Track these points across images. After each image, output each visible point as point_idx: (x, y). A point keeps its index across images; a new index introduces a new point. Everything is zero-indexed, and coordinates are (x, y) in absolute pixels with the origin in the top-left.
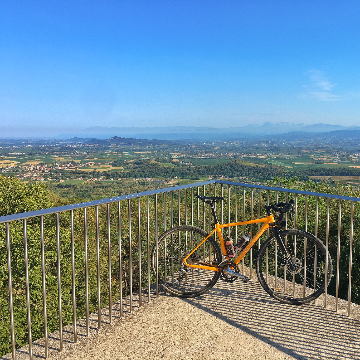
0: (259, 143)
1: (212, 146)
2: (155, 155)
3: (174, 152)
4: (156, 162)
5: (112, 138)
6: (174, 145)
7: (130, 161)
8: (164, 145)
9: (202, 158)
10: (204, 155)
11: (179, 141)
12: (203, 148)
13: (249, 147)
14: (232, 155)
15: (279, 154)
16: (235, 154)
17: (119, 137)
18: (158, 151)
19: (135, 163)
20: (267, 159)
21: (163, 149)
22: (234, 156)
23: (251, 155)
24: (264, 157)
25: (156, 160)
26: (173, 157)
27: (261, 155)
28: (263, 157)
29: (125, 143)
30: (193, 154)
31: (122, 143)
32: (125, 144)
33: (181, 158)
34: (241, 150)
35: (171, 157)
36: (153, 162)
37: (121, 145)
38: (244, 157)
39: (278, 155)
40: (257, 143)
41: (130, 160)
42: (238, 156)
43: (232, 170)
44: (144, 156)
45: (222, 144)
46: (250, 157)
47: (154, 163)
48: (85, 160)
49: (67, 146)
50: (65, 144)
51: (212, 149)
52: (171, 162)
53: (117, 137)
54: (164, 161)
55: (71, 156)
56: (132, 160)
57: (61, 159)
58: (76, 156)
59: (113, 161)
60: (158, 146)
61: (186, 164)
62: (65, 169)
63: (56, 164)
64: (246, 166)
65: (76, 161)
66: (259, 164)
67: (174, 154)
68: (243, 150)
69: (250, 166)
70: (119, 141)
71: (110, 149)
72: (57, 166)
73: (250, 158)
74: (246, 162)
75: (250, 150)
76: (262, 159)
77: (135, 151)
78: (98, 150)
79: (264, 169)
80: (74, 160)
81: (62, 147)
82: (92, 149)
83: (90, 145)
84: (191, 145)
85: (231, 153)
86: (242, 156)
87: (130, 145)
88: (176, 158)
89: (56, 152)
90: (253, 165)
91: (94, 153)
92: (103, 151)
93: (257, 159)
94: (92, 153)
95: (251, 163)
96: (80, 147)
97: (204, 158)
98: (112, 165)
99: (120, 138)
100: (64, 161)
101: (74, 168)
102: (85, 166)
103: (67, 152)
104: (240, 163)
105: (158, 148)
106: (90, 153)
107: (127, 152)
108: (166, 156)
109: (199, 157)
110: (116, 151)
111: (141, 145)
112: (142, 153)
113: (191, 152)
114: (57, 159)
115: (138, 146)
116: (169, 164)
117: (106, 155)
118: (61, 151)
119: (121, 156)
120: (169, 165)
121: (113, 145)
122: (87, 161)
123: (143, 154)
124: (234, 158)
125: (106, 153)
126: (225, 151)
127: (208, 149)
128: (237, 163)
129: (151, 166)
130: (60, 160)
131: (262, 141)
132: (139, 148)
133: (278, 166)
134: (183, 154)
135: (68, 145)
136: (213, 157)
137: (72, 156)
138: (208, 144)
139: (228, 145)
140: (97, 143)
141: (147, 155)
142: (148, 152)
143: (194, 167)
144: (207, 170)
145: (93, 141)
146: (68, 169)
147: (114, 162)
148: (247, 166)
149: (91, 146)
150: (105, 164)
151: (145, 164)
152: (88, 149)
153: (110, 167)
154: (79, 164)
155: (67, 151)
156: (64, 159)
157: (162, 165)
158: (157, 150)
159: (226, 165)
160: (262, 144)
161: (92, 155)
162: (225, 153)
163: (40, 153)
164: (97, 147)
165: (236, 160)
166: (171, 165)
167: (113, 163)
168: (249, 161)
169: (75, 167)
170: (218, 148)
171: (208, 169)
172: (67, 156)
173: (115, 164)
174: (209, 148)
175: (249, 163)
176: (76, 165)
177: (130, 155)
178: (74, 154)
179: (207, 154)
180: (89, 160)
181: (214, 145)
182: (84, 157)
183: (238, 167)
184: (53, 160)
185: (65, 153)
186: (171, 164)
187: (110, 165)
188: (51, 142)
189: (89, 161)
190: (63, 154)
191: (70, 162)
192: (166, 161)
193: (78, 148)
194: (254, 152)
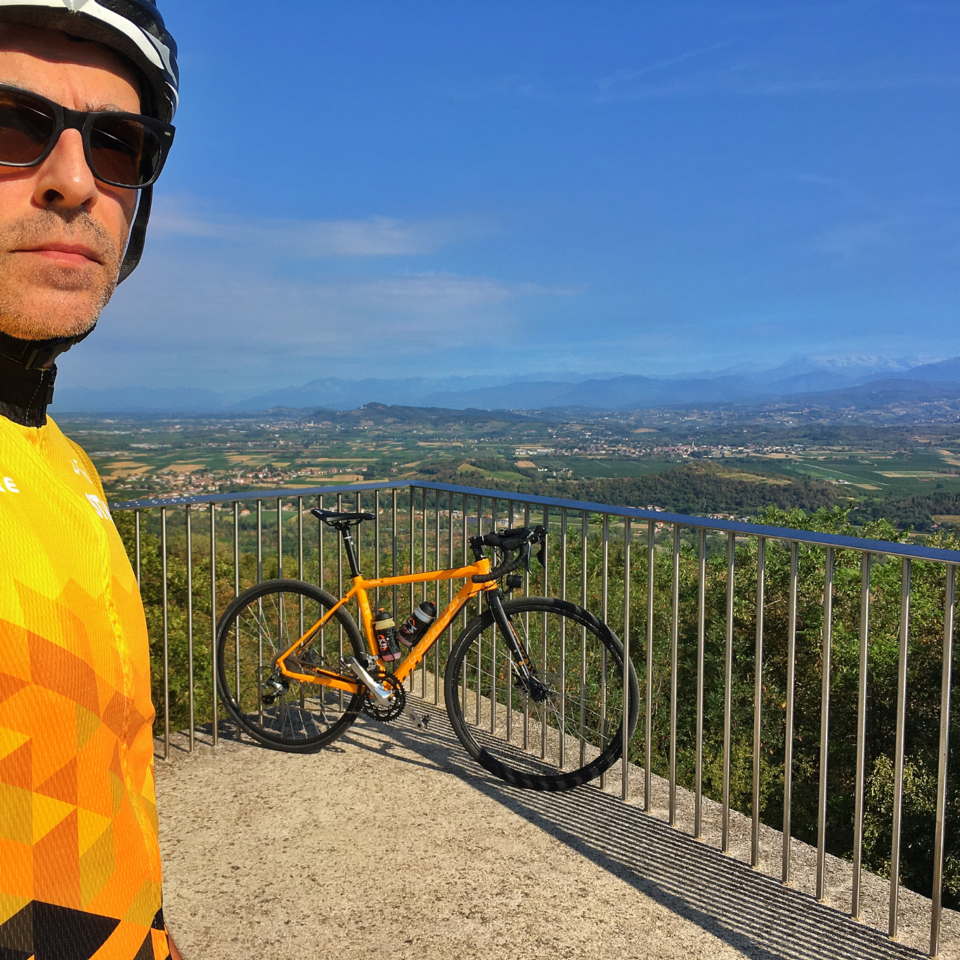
0: (771, 416)
1: (628, 425)
2: (472, 449)
3: (521, 442)
4: (473, 468)
5: (364, 406)
6: (523, 424)
7: (406, 465)
8: (495, 423)
9: (599, 457)
10: (604, 449)
11: (536, 412)
12: (603, 431)
13: (741, 428)
14: (687, 451)
15: (835, 448)
16: (696, 449)
17: (381, 405)
18: (479, 440)
19: (421, 471)
20: (796, 462)
21: (494, 433)
22: (692, 454)
23: (745, 450)
24: (787, 456)
25: (473, 464)
26: (519, 456)
27: (776, 451)
28: (782, 456)
29: (396, 419)
30: (572, 448)
31: (390, 420)
32: (395, 422)
33: (542, 457)
34: (716, 436)
35: (514, 456)
36: (465, 467)
37: (386, 425)
38: (723, 457)
39: (830, 450)
40: (763, 417)
41: (408, 463)
42: (706, 453)
43: (685, 493)
44: (442, 453)
45: (657, 420)
46: (741, 456)
47: (467, 471)
48: (299, 461)
49: (259, 427)
50: (256, 422)
51: (628, 434)
52: (513, 468)
53: (376, 404)
54: (494, 465)
55: (267, 453)
56: (413, 462)
57: (245, 459)
58: (280, 452)
59: (365, 465)
60: (480, 427)
61: (555, 474)
62: (252, 483)
63: (233, 470)
64: (729, 482)
65: (278, 465)
66: (769, 476)
67: (522, 447)
68: (722, 436)
69: (741, 483)
70: (382, 412)
71: (359, 434)
72: (235, 476)
73: (741, 460)
74: (730, 472)
75: (741, 435)
76: (780, 461)
77: (420, 438)
78: (331, 437)
79: (785, 490)
80: (274, 462)
81: (249, 430)
82: (315, 436)
83: (312, 425)
84: (567, 423)
85: (684, 445)
86: (716, 453)
87: (409, 424)
88: (527, 459)
89: (235, 441)
90: (752, 478)
91: (321, 444)
92: (342, 441)
93: (763, 462)
94: (316, 444)
95: (743, 474)
96: (288, 429)
97: (606, 460)
98: (364, 474)
99: (384, 406)
100: (252, 463)
101: (274, 483)
102: (298, 476)
103: (258, 443)
104: (709, 473)
105: (480, 431)
106: (312, 444)
107: (400, 441)
108: (500, 453)
109: (590, 455)
110: (374, 440)
111: (435, 424)
112: (436, 444)
113: (568, 442)
114: (235, 458)
115: (429, 426)
116: (508, 473)
117: (349, 449)
118: (246, 439)
119: (386, 451)
120: (505, 477)
121: (366, 425)
122: (304, 466)
123: (440, 448)
124: (691, 458)
125: (348, 445)
126: (667, 439)
127: (616, 433)
128: (703, 471)
129: (459, 480)
130: (242, 461)
131: (780, 410)
132: (430, 432)
133: (830, 484)
134: (545, 446)
135: (262, 425)
136: (630, 454)
137: (271, 452)
138: (615, 420)
139: (674, 423)
140: (329, 421)
141: (450, 449)
142: (453, 442)
143: (575, 482)
144: (613, 491)
145: (319, 414)
146: (261, 485)
147: (368, 467)
148: (733, 482)
149: (314, 427)
150: (345, 473)
151: (445, 474)
152: (308, 436)
153: (358, 480)
154: (285, 471)
155: (260, 439)
156: (253, 459)
157: (489, 476)
158: (478, 437)
159: (667, 477)
160: (778, 418)
161: (316, 449)
162: (667, 446)
163: (200, 445)
164: (328, 428)
165: (699, 463)
166: (513, 476)
167: (365, 470)
168: (736, 466)
169: (275, 480)
170: (647, 430)
171: (614, 489)
172: (259, 452)
173: (370, 472)
174: (621, 431)
175: (738, 474)
176: (279, 475)
177: (406, 450)
178: (275, 446)
179: (613, 447)
180: (308, 462)
181: (633, 423)
182: (298, 455)
183: (705, 484)
184: (226, 461)
185: (254, 445)
186: (512, 473)
187: (357, 474)
188: (225, 419)
189: (309, 465)
190: (249, 448)
191: (264, 467)
192: (499, 466)
193: (285, 433)
194: (753, 441)
